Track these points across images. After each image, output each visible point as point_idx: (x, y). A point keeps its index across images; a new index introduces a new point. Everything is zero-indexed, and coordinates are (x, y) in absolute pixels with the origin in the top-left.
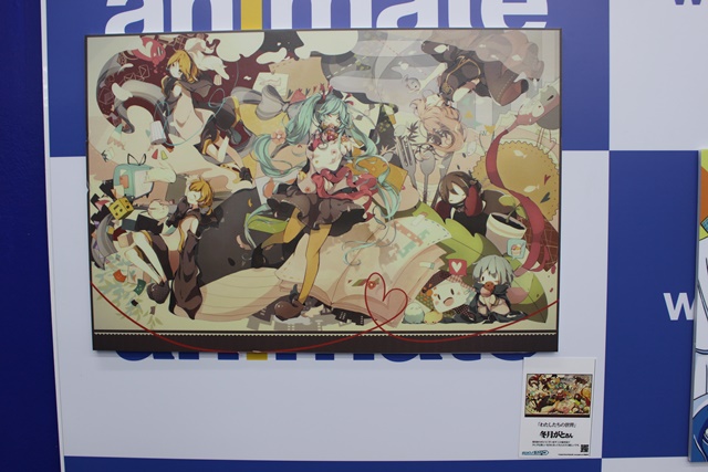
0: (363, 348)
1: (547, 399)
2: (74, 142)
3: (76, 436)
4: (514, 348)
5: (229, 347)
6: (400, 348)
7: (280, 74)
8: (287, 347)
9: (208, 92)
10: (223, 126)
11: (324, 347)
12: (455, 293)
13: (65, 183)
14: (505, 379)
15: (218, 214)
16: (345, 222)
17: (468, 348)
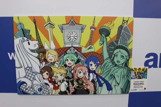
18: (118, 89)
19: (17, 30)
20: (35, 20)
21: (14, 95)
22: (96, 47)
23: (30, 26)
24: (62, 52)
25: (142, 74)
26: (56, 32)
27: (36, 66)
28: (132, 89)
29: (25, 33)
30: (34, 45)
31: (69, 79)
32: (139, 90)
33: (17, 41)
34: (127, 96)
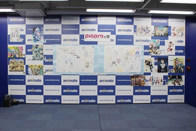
0: (18, 71)
1: (24, 73)
2: (9, 64)
3: (9, 74)
4: (23, 71)
5: (14, 71)
6: (19, 71)
7: (15, 62)
8: (15, 71)
9: (13, 63)
10: (14, 64)
11: (17, 71)
12: (21, 69)
13: (8, 66)
14: (22, 72)
15: (13, 67)
16: (17, 67)
17: (21, 71)
18: (42, 74)
19: (29, 67)
20: (31, 65)
21: (28, 75)
22: (39, 69)
23: (30, 66)
24: (34, 69)
25: (45, 73)
26: (34, 67)
27: (31, 71)
28: (44, 75)
29: (30, 67)
30: (31, 68)
31: (35, 73)
32: (45, 75)
33: (29, 68)
34: (43, 76)
